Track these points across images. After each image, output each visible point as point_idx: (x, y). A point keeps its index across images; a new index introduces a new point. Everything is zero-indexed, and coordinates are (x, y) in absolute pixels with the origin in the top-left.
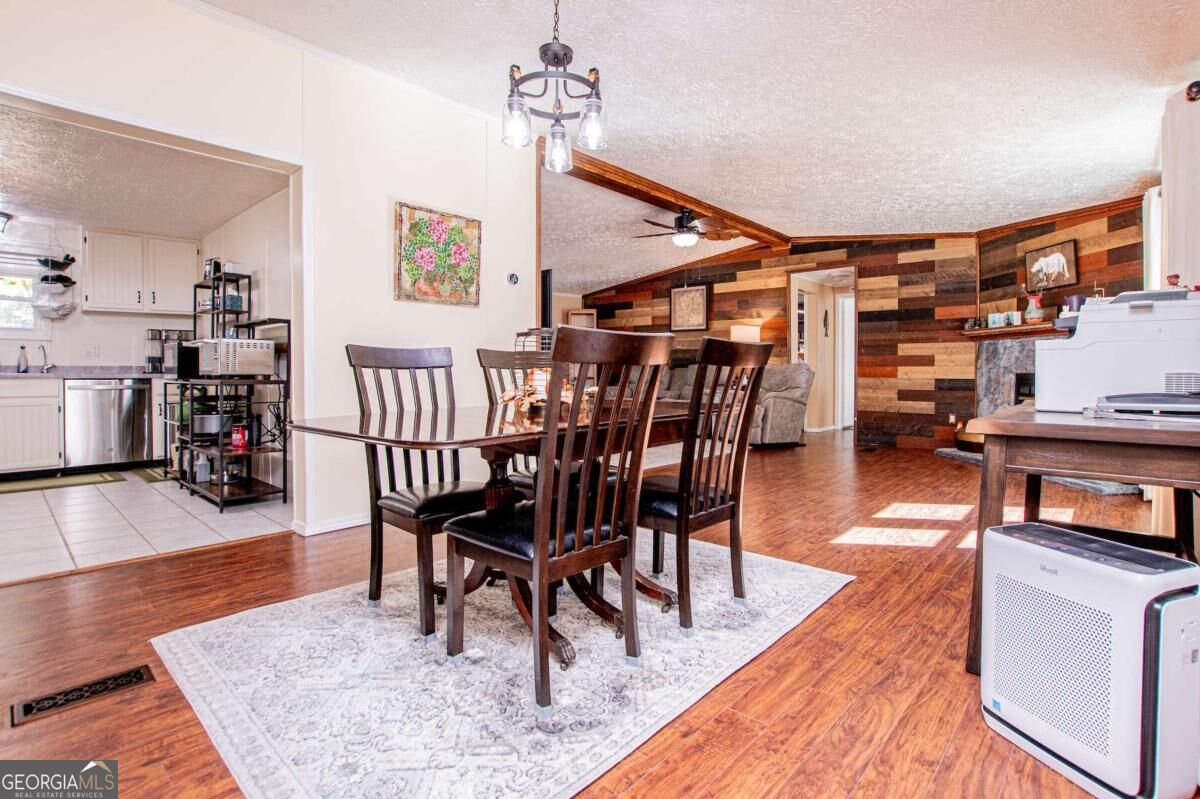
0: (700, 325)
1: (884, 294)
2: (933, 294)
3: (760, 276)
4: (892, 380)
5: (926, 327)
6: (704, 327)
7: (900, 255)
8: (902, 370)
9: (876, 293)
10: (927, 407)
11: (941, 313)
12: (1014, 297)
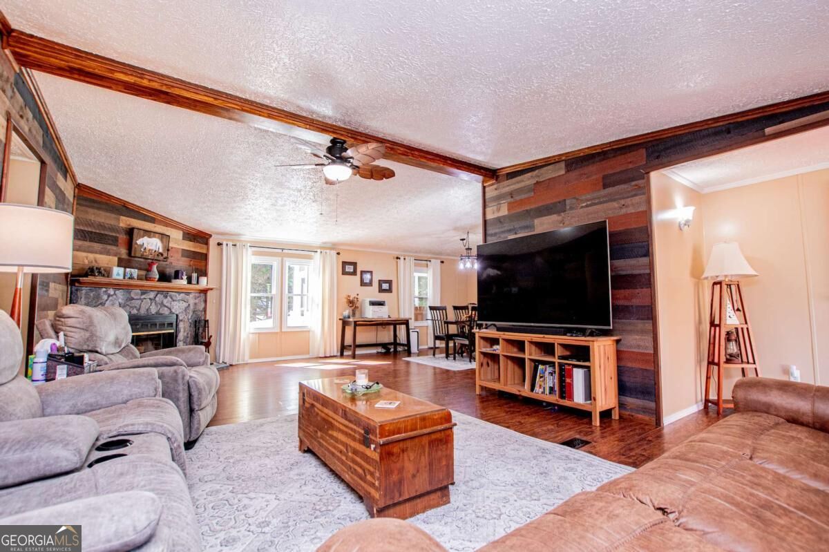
12: (116, 256)
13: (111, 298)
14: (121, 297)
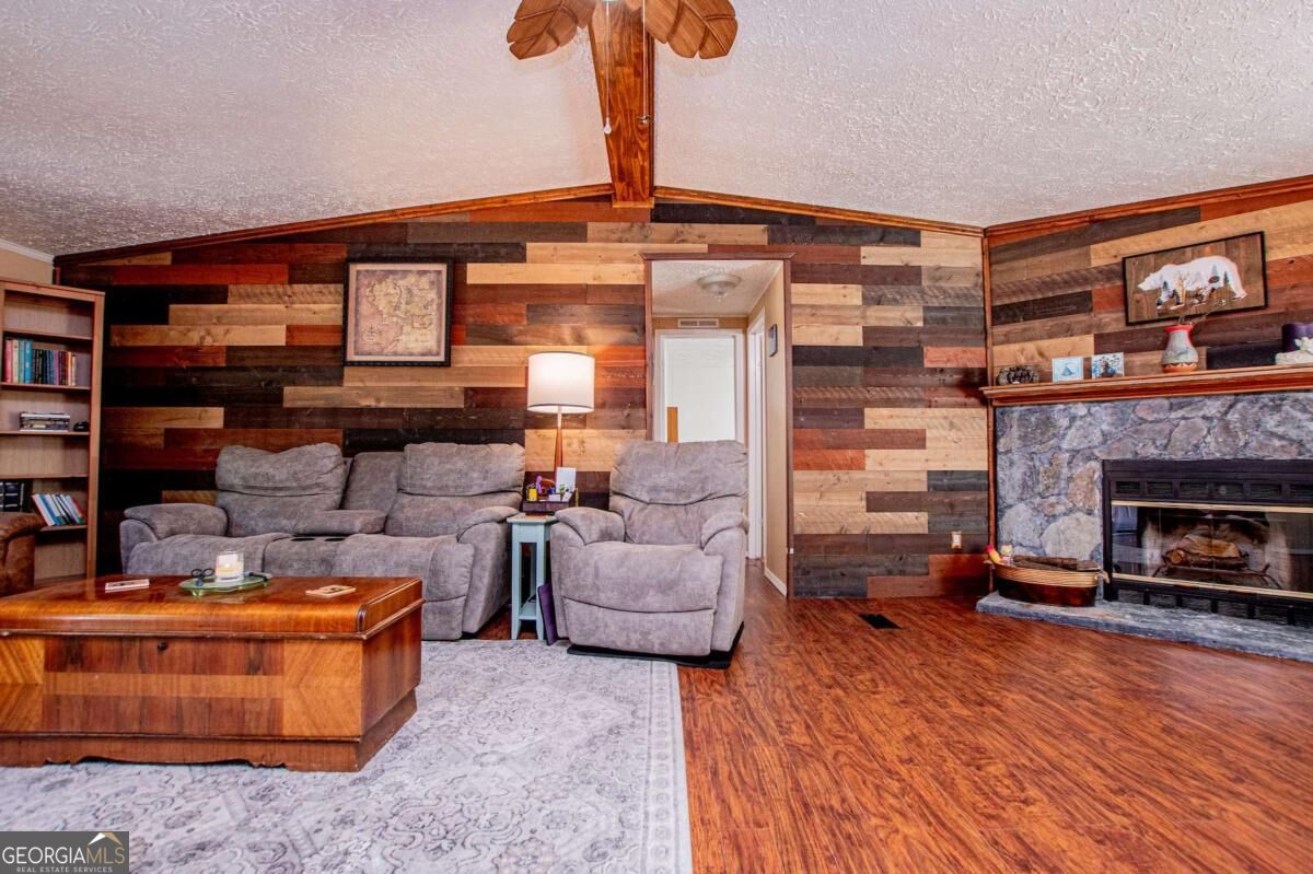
0: (429, 353)
1: (838, 316)
2: (920, 324)
3: (586, 258)
4: (856, 475)
5: (909, 379)
6: (441, 358)
7: (864, 250)
8: (873, 456)
9: (823, 312)
10: (914, 522)
11: (935, 356)
12: (1088, 333)
13: (1078, 423)
14: (1109, 419)
